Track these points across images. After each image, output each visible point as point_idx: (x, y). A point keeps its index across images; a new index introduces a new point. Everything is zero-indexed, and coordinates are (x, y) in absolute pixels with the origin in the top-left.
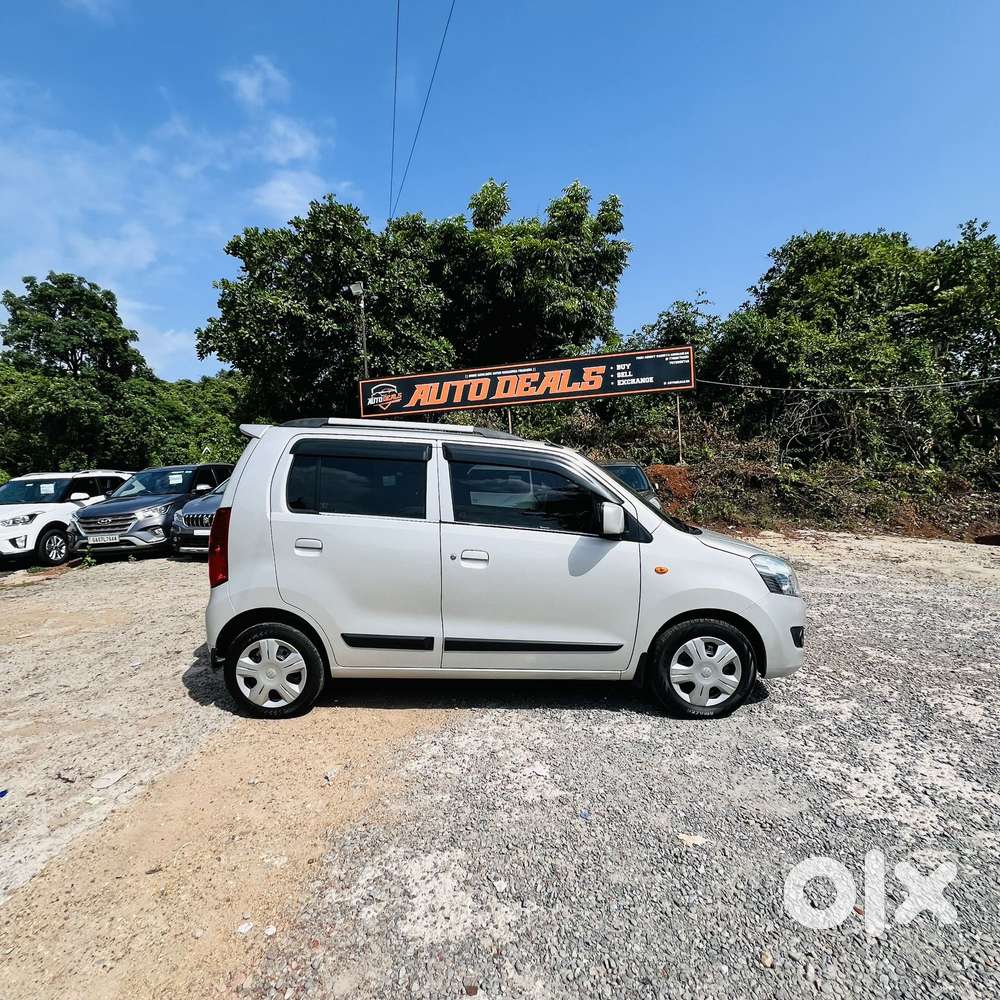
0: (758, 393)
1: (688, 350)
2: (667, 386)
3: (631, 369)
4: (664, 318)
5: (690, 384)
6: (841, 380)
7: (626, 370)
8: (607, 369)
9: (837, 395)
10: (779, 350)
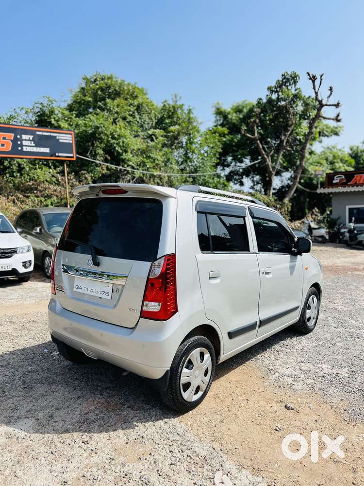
0: (108, 169)
1: (71, 134)
2: (58, 156)
3: (33, 140)
4: (38, 105)
5: (73, 157)
6: (144, 166)
7: (29, 140)
8: (15, 137)
9: (143, 174)
10: (117, 144)
